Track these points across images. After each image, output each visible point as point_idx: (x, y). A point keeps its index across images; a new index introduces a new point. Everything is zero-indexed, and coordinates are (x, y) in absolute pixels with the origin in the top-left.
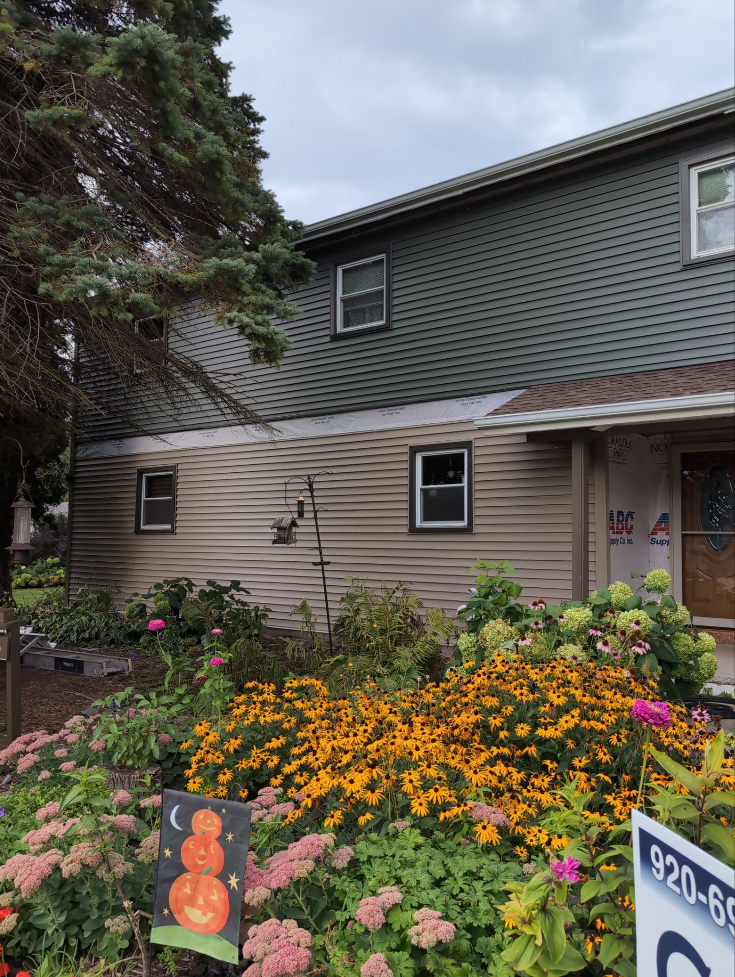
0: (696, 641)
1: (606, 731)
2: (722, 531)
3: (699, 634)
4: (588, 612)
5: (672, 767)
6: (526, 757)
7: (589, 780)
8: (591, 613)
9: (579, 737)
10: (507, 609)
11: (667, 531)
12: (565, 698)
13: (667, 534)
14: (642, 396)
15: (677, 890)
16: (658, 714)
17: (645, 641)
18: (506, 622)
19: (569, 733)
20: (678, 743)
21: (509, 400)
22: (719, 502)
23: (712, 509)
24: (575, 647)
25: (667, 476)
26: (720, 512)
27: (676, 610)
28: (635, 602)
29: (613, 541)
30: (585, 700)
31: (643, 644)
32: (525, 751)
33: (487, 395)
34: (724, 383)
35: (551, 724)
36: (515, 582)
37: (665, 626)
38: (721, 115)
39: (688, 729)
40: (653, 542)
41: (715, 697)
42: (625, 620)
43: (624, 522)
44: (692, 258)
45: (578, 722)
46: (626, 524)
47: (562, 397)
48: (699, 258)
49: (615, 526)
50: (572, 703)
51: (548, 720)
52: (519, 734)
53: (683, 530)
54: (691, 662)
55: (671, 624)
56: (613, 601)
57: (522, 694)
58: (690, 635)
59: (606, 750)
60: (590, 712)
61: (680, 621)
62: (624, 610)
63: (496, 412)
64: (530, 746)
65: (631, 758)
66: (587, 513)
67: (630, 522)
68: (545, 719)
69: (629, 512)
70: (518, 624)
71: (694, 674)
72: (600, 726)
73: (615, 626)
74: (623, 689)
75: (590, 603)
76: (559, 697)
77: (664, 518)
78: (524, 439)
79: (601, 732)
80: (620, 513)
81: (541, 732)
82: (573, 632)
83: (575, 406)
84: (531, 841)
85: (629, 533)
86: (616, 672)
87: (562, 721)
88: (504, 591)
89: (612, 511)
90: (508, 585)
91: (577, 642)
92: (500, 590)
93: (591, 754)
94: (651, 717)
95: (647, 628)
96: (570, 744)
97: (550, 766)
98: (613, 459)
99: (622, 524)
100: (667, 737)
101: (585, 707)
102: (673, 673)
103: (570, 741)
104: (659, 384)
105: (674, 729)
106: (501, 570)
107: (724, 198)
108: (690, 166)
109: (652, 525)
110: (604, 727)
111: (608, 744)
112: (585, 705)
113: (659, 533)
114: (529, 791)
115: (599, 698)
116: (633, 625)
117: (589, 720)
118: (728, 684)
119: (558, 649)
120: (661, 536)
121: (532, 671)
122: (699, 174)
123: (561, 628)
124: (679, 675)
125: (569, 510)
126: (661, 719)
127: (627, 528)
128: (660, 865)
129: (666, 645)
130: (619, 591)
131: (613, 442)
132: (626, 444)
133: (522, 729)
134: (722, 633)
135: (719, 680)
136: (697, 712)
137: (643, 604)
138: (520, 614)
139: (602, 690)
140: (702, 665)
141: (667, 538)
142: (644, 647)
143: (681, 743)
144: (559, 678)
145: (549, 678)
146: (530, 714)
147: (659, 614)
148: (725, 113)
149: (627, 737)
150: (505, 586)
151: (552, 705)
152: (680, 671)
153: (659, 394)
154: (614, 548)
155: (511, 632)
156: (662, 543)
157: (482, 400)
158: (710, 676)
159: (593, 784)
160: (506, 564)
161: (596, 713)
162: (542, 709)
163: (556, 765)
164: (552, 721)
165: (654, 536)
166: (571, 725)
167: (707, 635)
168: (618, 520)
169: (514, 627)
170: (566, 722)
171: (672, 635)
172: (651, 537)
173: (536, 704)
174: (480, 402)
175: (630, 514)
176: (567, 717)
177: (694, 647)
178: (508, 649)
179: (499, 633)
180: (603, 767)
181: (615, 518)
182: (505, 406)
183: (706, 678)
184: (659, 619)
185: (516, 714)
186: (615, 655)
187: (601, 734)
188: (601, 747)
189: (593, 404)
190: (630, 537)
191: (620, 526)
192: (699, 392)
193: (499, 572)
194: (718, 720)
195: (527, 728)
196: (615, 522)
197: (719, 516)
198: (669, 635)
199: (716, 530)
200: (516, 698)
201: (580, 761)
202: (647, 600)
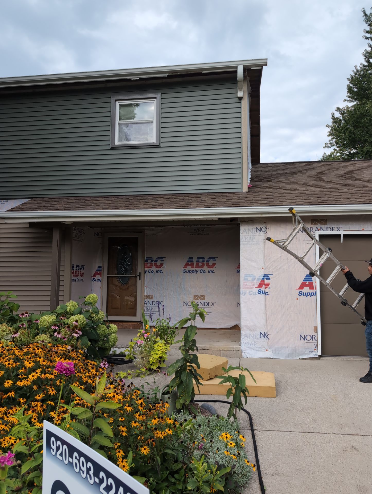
0: (108, 328)
1: (54, 378)
2: (126, 275)
3: (110, 325)
4: (54, 317)
5: (81, 393)
6: (9, 398)
7: (42, 406)
8: (55, 318)
9: (40, 383)
10: (10, 317)
11: (100, 275)
12: (33, 363)
13: (101, 276)
14: (89, 208)
15: (60, 458)
16: (68, 368)
17: (79, 330)
18: (8, 325)
19: (34, 382)
20: (90, 380)
21: (21, 204)
22: (125, 261)
23: (122, 264)
24: (46, 335)
25: (102, 248)
26: (125, 266)
27: (98, 313)
28: (79, 310)
29: (73, 280)
30: (44, 363)
31: (78, 332)
32: (8, 395)
33: (8, 200)
34: (127, 205)
35: (25, 378)
36: (17, 303)
37: (94, 322)
38: (130, 80)
39: (96, 372)
40: (94, 280)
41: (117, 354)
42: (72, 320)
43: (79, 271)
44: (116, 144)
45: (39, 375)
46: (80, 271)
47: (49, 205)
48: (118, 145)
49: (75, 272)
50: (37, 365)
51: (24, 376)
52: (6, 386)
53: (108, 274)
54: (105, 339)
55: (95, 321)
56: (68, 310)
57: (9, 364)
58: (106, 325)
59: (53, 389)
60: (46, 370)
61: (100, 319)
62: (73, 315)
63: (12, 210)
64: (11, 392)
65: (67, 391)
66: (59, 266)
67: (82, 271)
68: (22, 376)
69: (82, 265)
70: (15, 325)
71: (106, 345)
72: (51, 376)
73: (68, 323)
74: (65, 355)
75: (56, 313)
76: (30, 363)
77: (100, 269)
78: (27, 226)
79: (51, 379)
80: (77, 266)
81: (19, 383)
82: (46, 328)
83: (55, 210)
84: (5, 445)
85: (82, 276)
86: (62, 347)
87: (30, 376)
88: (9, 308)
89: (73, 265)
90: (12, 304)
91: (47, 333)
92: (7, 307)
93: (45, 392)
94: (64, 370)
95: (84, 323)
96: (35, 388)
97: (22, 401)
98: (75, 239)
99: (78, 271)
100: (85, 378)
101: (44, 367)
102: (97, 345)
103: (35, 386)
104: (98, 203)
105: (89, 373)
106: (8, 296)
107: (134, 119)
108: (116, 100)
109: (93, 272)
110: (53, 377)
111: (55, 385)
112: (44, 366)
113: (97, 276)
114: (7, 417)
115: (51, 362)
116: (74, 322)
117: (45, 374)
118: (124, 348)
119: (36, 337)
120: (98, 277)
121: (16, 351)
122: (120, 105)
123: (39, 326)
124: (99, 346)
125: (50, 264)
126: (69, 371)
127: (81, 274)
128: (54, 447)
129: (93, 331)
130: (71, 305)
131: (75, 230)
132: (82, 231)
133: (8, 383)
134: (124, 323)
135: (120, 346)
136: (103, 363)
137: (83, 312)
138: (17, 320)
139: (55, 357)
140: (111, 340)
141: (100, 278)
142: (79, 333)
143: (91, 380)
144: (32, 353)
145: (27, 353)
146: (14, 374)
147: (90, 316)
148: (132, 79)
149: (65, 381)
150: (10, 305)
151: (25, 368)
152: (100, 344)
153: (97, 208)
154: (73, 283)
155: (10, 330)
156: (98, 281)
157: (5, 203)
158: (114, 345)
159: (44, 407)
160: (11, 293)
161: (50, 369)
162: (21, 371)
163: (25, 400)
164: (26, 377)
165: (95, 278)
166: (36, 377)
167: (114, 325)
168: (76, 269)
169: (12, 327)
170: (33, 376)
171: (97, 326)
172: (93, 278)
173: (18, 368)
174: (4, 204)
175: (83, 266)
176: (34, 374)
177: (107, 331)
178: (8, 340)
179: (3, 331)
180: (52, 397)
181: (75, 268)
182: (17, 207)
183: (112, 346)
184: (90, 319)
185: (6, 375)
186: (64, 338)
187: (51, 380)
188: (51, 387)
189: (65, 210)
190: (82, 278)
191: (77, 273)
192: (115, 209)
193: (7, 298)
194: (112, 366)
195: (11, 382)
196: (75, 270)
197: (125, 268)
198: (95, 326)
199: (123, 275)
200: (6, 366)
201: (39, 396)
202: (85, 310)
